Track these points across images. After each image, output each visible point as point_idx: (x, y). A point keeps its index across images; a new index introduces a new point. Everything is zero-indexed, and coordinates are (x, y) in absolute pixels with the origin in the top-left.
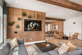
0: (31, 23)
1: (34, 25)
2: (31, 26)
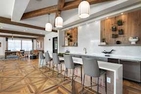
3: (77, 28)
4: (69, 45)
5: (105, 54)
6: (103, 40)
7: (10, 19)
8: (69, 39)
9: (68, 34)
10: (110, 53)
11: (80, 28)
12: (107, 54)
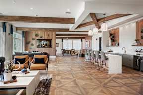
0: (42, 42)
1: (44, 43)
2: (42, 44)
3: (119, 28)
4: (112, 45)
5: (136, 53)
6: (136, 40)
7: (69, 29)
8: (111, 39)
9: (111, 34)
10: (140, 52)
11: (121, 29)
12: (138, 53)
